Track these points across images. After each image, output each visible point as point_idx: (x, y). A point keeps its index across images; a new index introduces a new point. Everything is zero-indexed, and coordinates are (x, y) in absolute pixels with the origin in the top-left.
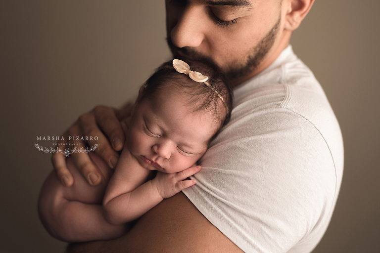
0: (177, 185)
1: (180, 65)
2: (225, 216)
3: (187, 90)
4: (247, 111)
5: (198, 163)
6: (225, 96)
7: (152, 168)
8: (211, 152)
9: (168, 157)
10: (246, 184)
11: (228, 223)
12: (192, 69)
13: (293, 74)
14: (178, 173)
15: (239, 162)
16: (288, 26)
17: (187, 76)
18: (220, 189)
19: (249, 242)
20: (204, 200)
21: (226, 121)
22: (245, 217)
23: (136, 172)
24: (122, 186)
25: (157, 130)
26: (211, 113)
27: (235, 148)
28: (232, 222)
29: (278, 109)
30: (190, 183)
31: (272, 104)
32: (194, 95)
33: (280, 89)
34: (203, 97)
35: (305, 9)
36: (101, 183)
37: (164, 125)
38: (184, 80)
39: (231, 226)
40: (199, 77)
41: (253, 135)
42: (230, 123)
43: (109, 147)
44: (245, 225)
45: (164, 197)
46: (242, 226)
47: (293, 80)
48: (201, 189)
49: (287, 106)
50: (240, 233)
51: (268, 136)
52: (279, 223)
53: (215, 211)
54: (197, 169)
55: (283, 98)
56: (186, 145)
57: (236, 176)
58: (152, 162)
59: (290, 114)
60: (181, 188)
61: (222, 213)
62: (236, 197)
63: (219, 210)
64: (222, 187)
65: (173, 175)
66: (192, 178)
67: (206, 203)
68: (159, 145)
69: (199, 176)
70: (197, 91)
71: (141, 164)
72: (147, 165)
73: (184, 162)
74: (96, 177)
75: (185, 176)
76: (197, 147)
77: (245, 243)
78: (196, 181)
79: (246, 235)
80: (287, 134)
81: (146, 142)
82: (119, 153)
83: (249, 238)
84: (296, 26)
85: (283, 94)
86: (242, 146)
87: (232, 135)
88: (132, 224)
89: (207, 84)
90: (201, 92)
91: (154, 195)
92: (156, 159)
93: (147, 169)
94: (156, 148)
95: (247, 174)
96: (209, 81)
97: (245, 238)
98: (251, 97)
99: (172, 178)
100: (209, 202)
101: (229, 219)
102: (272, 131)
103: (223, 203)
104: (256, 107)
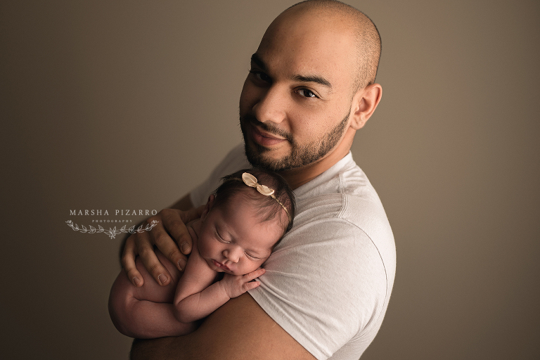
0: (243, 286)
1: (248, 179)
2: (286, 314)
3: (255, 202)
4: (308, 219)
5: (262, 266)
6: (288, 206)
7: (221, 271)
8: (275, 256)
9: (237, 261)
10: (305, 286)
11: (289, 320)
12: (259, 182)
13: (350, 183)
14: (244, 275)
15: (299, 266)
16: (354, 124)
17: (255, 189)
18: (283, 291)
19: (307, 338)
20: (268, 300)
21: (289, 228)
22: (304, 315)
23: (205, 273)
24: (192, 287)
25: (228, 238)
26: (275, 223)
27: (296, 254)
28: (292, 319)
29: (335, 219)
30: (255, 285)
31: (329, 214)
32: (261, 207)
33: (338, 199)
34: (269, 209)
35: (370, 111)
36: (170, 283)
37: (234, 233)
38: (252, 192)
39: (291, 323)
40: (266, 191)
41: (312, 242)
42: (292, 230)
43: (177, 251)
44: (304, 322)
45: (231, 297)
46: (301, 323)
47: (349, 189)
48: (264, 289)
49: (343, 216)
50: (299, 330)
51: (325, 243)
52: (334, 321)
53: (277, 310)
54: (261, 272)
55: (339, 208)
56: (253, 251)
57: (296, 279)
58: (222, 265)
59: (345, 223)
60: (247, 289)
61: (284, 312)
62: (296, 297)
63: (281, 309)
64: (284, 289)
65: (240, 277)
66: (257, 280)
67: (270, 303)
68: (229, 251)
69: (263, 278)
70: (264, 203)
71: (210, 266)
72: (215, 268)
73: (250, 265)
74: (166, 278)
75: (250, 278)
76: (263, 253)
77: (304, 338)
78: (260, 283)
79: (305, 331)
80: (342, 242)
81: (217, 247)
82: (188, 256)
83: (307, 334)
84: (361, 125)
85: (339, 204)
86: (302, 252)
87: (293, 241)
88: (200, 323)
89: (273, 197)
90: (267, 205)
91: (222, 295)
92: (226, 263)
93: (215, 270)
94: (226, 253)
95: (306, 277)
96: (275, 194)
97: (303, 334)
98: (311, 205)
99: (239, 279)
100: (273, 302)
101: (290, 317)
102: (329, 240)
103: (285, 302)
104: (316, 216)
